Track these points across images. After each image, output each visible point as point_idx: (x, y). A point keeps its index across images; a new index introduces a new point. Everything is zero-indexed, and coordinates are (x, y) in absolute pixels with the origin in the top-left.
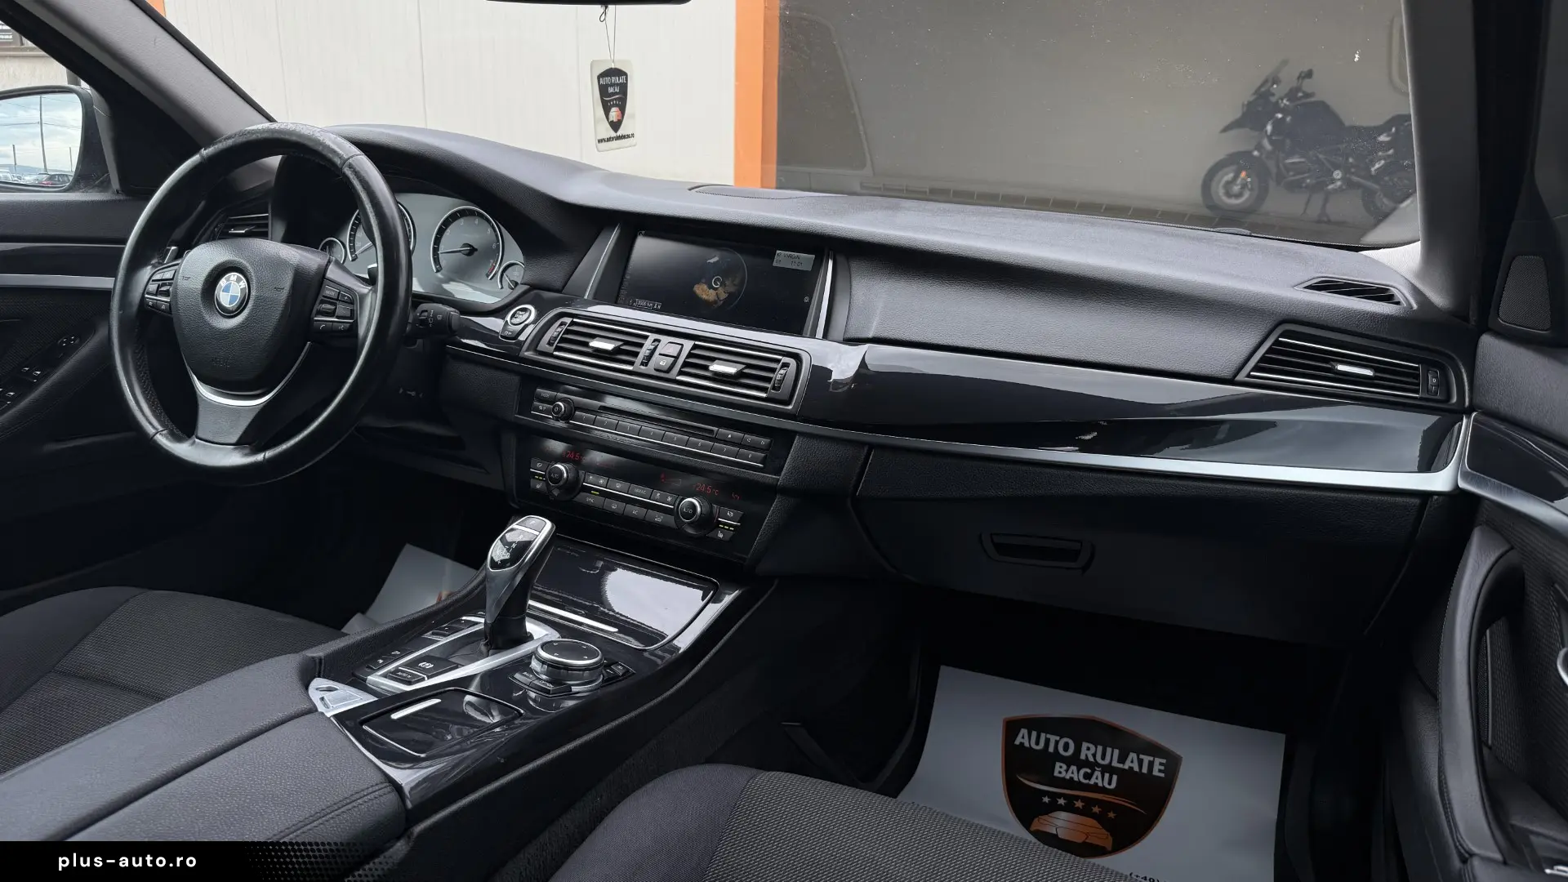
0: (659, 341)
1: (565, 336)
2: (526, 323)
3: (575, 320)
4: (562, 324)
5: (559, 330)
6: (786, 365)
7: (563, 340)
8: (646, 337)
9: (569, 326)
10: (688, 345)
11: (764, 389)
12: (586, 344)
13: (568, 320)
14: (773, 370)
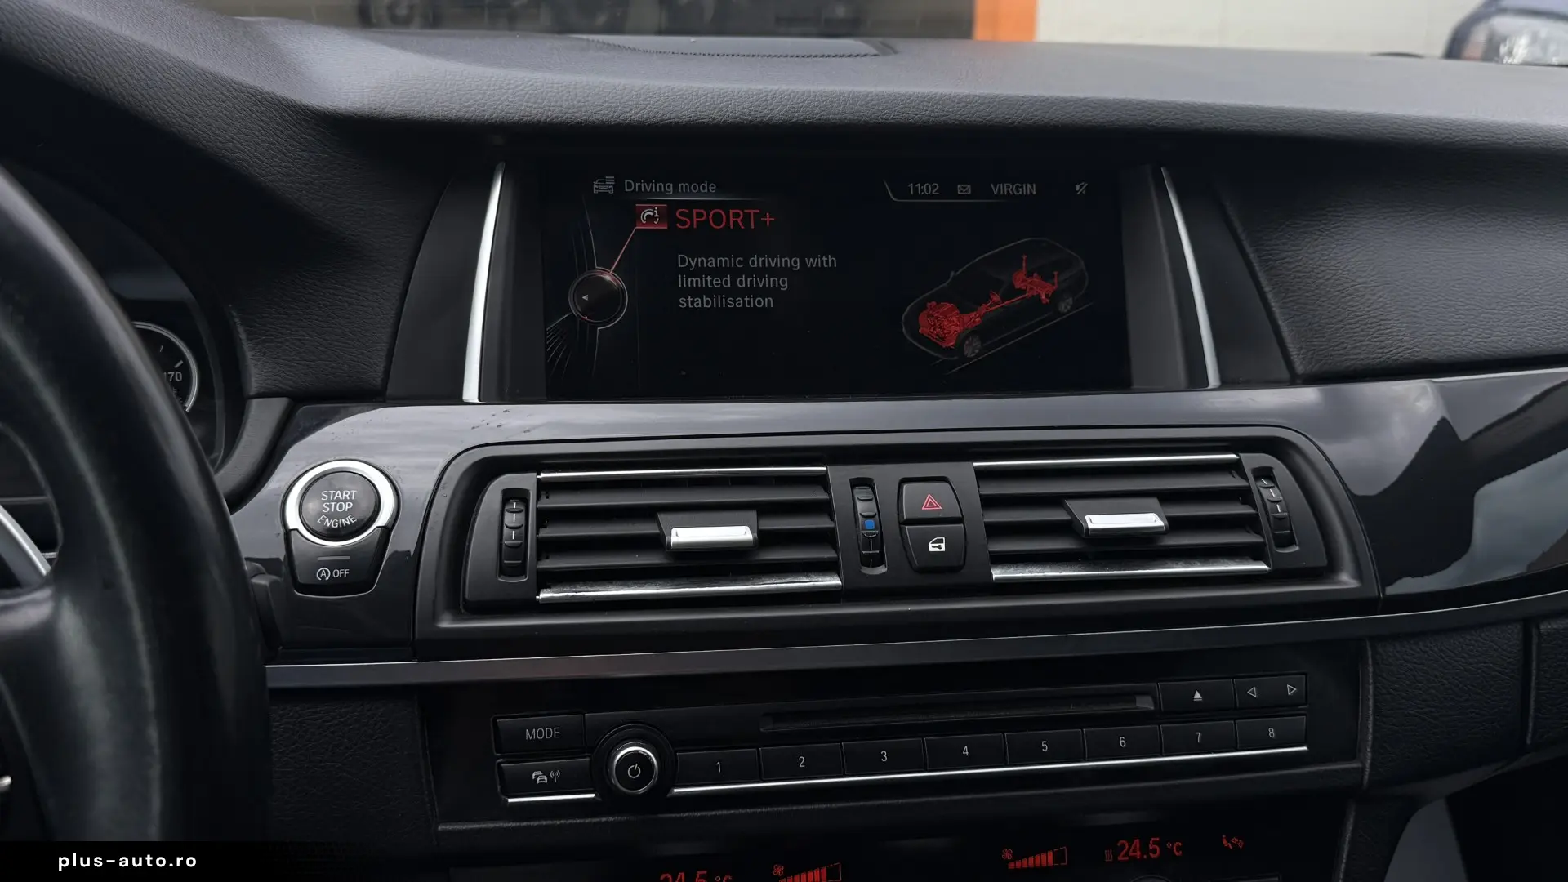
0: (866, 483)
1: (545, 533)
2: (383, 519)
3: (543, 475)
4: (509, 496)
5: (512, 519)
6: (1265, 473)
7: (547, 547)
8: (821, 481)
9: (538, 498)
10: (963, 472)
11: (1254, 553)
12: (658, 542)
13: (526, 481)
14: (1243, 495)
